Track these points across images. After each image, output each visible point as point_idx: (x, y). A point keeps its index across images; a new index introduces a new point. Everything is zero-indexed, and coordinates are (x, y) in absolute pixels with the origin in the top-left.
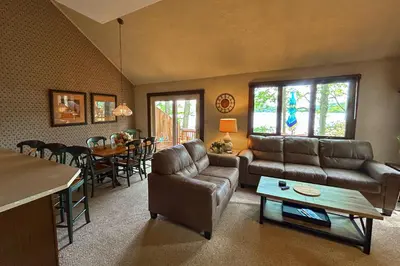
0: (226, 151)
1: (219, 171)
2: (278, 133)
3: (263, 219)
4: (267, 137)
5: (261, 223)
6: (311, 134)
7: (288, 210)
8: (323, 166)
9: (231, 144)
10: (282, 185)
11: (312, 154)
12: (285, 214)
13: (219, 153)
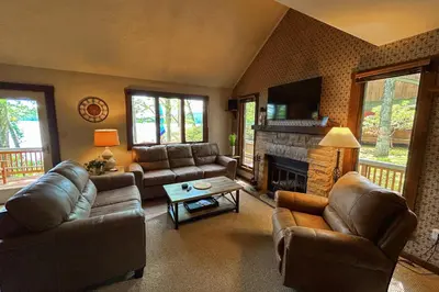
0: (108, 170)
1: (117, 195)
2: (159, 143)
3: (177, 224)
4: (152, 147)
5: (177, 228)
6: (184, 142)
7: (192, 206)
8: (198, 164)
9: (112, 160)
10: (185, 187)
11: (189, 157)
12: (190, 211)
13: (101, 174)
